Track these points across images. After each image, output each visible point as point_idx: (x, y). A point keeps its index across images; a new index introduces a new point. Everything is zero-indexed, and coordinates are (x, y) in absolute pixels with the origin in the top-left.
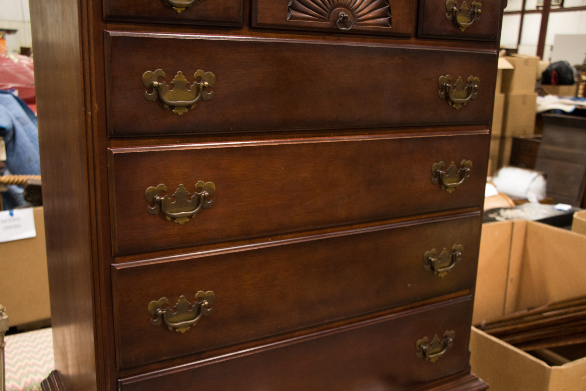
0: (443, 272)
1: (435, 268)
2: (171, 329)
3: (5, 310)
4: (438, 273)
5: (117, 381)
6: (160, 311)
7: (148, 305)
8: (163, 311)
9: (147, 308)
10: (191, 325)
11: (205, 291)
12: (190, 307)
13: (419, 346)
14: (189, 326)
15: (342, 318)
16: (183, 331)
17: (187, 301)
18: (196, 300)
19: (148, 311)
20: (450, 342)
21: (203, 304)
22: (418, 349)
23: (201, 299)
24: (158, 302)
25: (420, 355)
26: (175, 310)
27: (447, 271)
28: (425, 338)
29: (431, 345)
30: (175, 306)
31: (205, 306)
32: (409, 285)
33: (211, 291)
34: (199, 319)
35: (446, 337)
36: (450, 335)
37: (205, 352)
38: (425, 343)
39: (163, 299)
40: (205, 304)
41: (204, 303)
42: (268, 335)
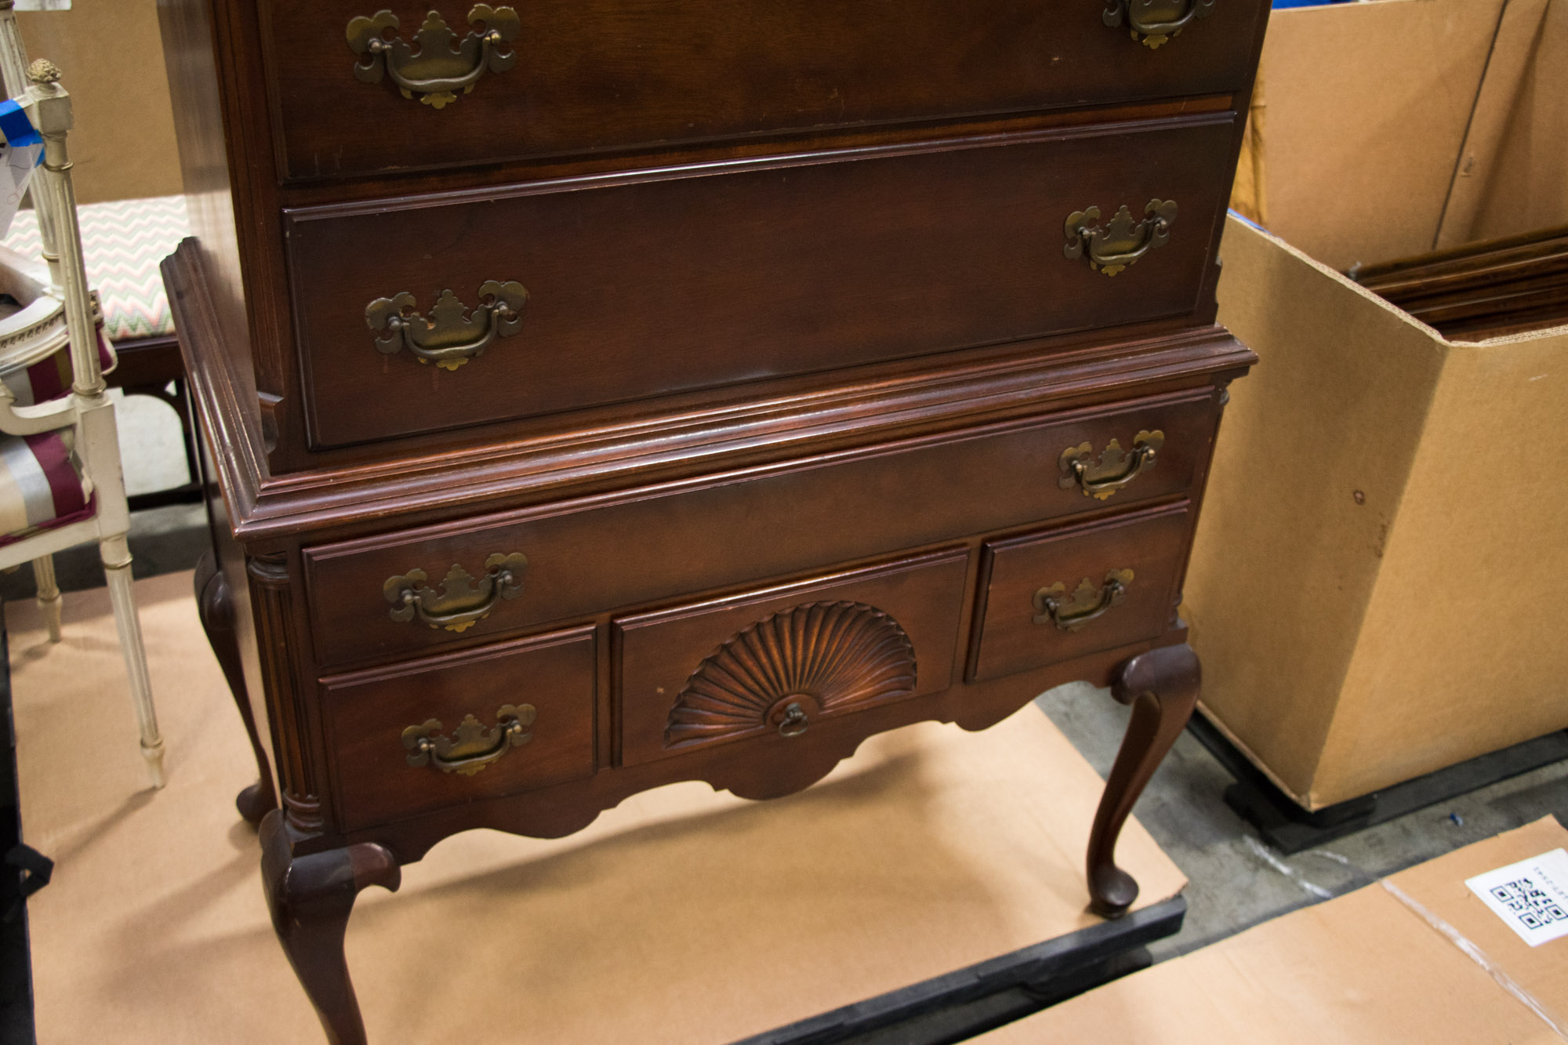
0: (1155, 34)
1: (1135, 21)
2: (408, 95)
3: (58, 75)
4: (1142, 35)
5: (282, 214)
6: (377, 44)
7: (345, 26)
8: (383, 43)
9: (344, 33)
10: (458, 90)
11: (494, 5)
12: (455, 43)
13: (1075, 228)
14: (454, 92)
15: (863, 123)
16: (439, 103)
17: (447, 26)
18: (471, 28)
19: (346, 39)
20: (1161, 231)
21: (488, 38)
22: (1070, 234)
23: (483, 25)
24: (372, 21)
25: (1075, 250)
26: (417, 46)
27: (1170, 34)
28: (1093, 210)
29: (1107, 231)
30: (416, 37)
31: (492, 43)
32: (1056, 59)
33: (508, 8)
34: (476, 75)
35: (1152, 215)
36: (1164, 210)
37: (498, 167)
38: (1090, 224)
39: (383, 14)
40: (491, 39)
41: (490, 36)
42: (662, 142)
